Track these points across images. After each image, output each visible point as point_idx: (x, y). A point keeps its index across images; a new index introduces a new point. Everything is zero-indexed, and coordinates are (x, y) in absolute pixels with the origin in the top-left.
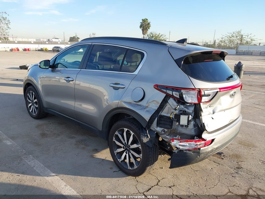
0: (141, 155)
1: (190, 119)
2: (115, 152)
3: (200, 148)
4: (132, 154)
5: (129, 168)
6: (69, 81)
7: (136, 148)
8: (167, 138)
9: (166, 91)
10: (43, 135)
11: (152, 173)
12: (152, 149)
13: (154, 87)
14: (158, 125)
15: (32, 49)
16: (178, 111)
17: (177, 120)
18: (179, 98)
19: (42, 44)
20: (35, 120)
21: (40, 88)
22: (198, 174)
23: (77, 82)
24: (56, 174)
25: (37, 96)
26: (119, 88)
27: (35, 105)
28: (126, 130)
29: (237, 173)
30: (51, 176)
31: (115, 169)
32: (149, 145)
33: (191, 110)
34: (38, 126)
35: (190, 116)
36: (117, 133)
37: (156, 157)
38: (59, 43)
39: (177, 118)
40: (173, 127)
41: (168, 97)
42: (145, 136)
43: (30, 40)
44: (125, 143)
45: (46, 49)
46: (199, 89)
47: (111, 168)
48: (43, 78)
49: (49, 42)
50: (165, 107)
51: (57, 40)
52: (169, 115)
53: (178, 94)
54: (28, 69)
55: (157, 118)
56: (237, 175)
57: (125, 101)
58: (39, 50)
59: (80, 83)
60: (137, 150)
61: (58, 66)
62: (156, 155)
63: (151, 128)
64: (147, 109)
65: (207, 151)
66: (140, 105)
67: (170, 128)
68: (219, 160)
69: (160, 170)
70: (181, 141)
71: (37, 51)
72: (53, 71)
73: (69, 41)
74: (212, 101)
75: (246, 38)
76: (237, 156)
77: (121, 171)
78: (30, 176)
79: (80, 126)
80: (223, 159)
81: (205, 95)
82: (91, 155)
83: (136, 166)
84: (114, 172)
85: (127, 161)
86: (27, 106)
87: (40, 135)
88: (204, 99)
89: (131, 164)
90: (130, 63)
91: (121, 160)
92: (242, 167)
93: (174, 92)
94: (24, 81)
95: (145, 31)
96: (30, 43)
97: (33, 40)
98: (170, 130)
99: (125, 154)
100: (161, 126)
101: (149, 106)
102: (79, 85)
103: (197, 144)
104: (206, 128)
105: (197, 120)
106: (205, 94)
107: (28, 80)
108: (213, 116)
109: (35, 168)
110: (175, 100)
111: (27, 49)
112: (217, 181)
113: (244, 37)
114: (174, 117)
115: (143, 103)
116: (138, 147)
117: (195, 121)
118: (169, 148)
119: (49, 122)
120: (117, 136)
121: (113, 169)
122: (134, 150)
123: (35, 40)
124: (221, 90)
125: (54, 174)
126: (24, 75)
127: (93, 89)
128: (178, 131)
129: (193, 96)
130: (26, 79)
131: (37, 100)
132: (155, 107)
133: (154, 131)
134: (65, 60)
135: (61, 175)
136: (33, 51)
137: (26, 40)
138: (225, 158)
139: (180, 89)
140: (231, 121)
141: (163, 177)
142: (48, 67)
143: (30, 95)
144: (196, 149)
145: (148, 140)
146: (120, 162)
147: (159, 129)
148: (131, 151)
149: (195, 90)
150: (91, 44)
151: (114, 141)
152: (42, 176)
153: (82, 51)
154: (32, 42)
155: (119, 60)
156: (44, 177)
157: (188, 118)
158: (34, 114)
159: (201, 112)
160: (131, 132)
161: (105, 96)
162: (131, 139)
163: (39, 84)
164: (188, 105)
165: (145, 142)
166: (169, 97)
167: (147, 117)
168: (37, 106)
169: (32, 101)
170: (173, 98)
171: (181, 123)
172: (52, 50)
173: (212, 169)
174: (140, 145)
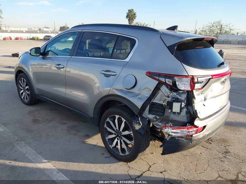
0: (133, 142)
1: (183, 106)
2: (106, 138)
3: (192, 135)
4: (123, 140)
5: (120, 154)
6: (59, 68)
7: (128, 135)
8: (159, 125)
9: (159, 78)
10: (35, 121)
11: (143, 159)
12: (144, 136)
13: (146, 74)
14: (150, 112)
15: (24, 38)
16: (170, 98)
17: (170, 107)
18: (172, 85)
19: (33, 33)
20: (27, 106)
21: (31, 75)
22: (187, 159)
23: (68, 69)
24: (49, 161)
25: (29, 83)
26: (111, 75)
27: (26, 91)
28: (117, 117)
29: (225, 157)
30: (43, 162)
31: (107, 154)
32: (141, 132)
33: (184, 97)
34: (30, 113)
35: (183, 103)
36: (108, 120)
37: (148, 144)
38: (50, 32)
39: (170, 105)
40: (165, 114)
41: (160, 84)
42: (137, 123)
43: (22, 29)
44: (117, 130)
45: (37, 38)
46: (192, 76)
47: (103, 154)
48: (34, 65)
49: (41, 31)
50: (158, 94)
51: (48, 30)
52: (161, 102)
53: (171, 81)
54: (19, 57)
55: (149, 105)
56: (225, 160)
57: (117, 88)
58: (31, 39)
59: (70, 70)
60: (128, 137)
61: (48, 54)
62: (148, 141)
63: (143, 115)
64: (139, 96)
65: (200, 137)
66: (132, 93)
67: (162, 115)
68: (207, 144)
69: (151, 155)
70: (174, 128)
71: (29, 39)
72: (43, 58)
73: (59, 31)
74: (204, 88)
75: (225, 28)
76: (224, 141)
77: (112, 157)
78: (22, 163)
79: (71, 112)
80: (211, 143)
81: (198, 83)
82: (83, 141)
83: (127, 152)
84: (105, 158)
85: (119, 147)
86: (19, 92)
87: (32, 121)
88: (197, 86)
89: (123, 150)
90: (120, 51)
91: (112, 146)
92: (230, 151)
93: (166, 79)
94: (15, 68)
95: (131, 21)
96: (22, 32)
97: (25, 30)
98: (162, 117)
99: (116, 140)
100: (153, 113)
101: (141, 94)
102: (69, 72)
103: (189, 131)
104: (199, 115)
105: (189, 107)
106: (198, 81)
107: (19, 67)
108: (205, 103)
109: (27, 155)
110: (168, 88)
111: (19, 38)
112: (207, 166)
113: (223, 26)
114: (166, 105)
115: (135, 90)
116: (130, 134)
117: (187, 108)
118: (160, 134)
119: (41, 108)
120: (108, 123)
121: (104, 154)
122: (125, 136)
123: (27, 30)
124: (213, 77)
125: (46, 161)
126: (15, 62)
127: (82, 75)
128: (170, 118)
129: (186, 83)
130: (17, 66)
131: (28, 87)
132: (147, 94)
133: (146, 119)
134: (55, 48)
135: (54, 162)
136: (25, 39)
137: (18, 29)
138: (212, 143)
139: (173, 76)
140: (221, 108)
141: (154, 163)
142: (39, 55)
143: (22, 82)
144: (188, 135)
145: (140, 127)
146: (111, 148)
147: (151, 116)
148: (122, 137)
149: (188, 77)
150: (81, 31)
151: (105, 128)
152: (34, 163)
153: (72, 39)
154: (24, 31)
155: (109, 47)
156: (36, 164)
157: (181, 105)
158: (26, 101)
159: (194, 99)
160: (123, 119)
161: (96, 83)
162: (123, 125)
163: (30, 71)
164: (180, 92)
165: (137, 129)
166: (162, 84)
167: (139, 104)
168: (29, 93)
169: (24, 88)
170: (165, 85)
171: (174, 110)
172: (43, 39)
173: (201, 153)
174: (132, 132)
